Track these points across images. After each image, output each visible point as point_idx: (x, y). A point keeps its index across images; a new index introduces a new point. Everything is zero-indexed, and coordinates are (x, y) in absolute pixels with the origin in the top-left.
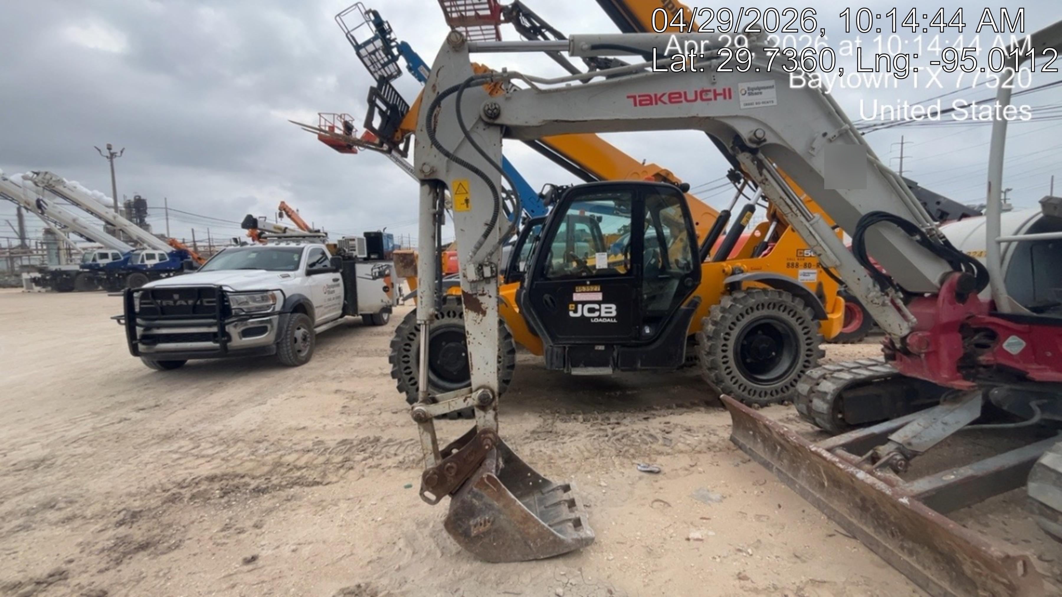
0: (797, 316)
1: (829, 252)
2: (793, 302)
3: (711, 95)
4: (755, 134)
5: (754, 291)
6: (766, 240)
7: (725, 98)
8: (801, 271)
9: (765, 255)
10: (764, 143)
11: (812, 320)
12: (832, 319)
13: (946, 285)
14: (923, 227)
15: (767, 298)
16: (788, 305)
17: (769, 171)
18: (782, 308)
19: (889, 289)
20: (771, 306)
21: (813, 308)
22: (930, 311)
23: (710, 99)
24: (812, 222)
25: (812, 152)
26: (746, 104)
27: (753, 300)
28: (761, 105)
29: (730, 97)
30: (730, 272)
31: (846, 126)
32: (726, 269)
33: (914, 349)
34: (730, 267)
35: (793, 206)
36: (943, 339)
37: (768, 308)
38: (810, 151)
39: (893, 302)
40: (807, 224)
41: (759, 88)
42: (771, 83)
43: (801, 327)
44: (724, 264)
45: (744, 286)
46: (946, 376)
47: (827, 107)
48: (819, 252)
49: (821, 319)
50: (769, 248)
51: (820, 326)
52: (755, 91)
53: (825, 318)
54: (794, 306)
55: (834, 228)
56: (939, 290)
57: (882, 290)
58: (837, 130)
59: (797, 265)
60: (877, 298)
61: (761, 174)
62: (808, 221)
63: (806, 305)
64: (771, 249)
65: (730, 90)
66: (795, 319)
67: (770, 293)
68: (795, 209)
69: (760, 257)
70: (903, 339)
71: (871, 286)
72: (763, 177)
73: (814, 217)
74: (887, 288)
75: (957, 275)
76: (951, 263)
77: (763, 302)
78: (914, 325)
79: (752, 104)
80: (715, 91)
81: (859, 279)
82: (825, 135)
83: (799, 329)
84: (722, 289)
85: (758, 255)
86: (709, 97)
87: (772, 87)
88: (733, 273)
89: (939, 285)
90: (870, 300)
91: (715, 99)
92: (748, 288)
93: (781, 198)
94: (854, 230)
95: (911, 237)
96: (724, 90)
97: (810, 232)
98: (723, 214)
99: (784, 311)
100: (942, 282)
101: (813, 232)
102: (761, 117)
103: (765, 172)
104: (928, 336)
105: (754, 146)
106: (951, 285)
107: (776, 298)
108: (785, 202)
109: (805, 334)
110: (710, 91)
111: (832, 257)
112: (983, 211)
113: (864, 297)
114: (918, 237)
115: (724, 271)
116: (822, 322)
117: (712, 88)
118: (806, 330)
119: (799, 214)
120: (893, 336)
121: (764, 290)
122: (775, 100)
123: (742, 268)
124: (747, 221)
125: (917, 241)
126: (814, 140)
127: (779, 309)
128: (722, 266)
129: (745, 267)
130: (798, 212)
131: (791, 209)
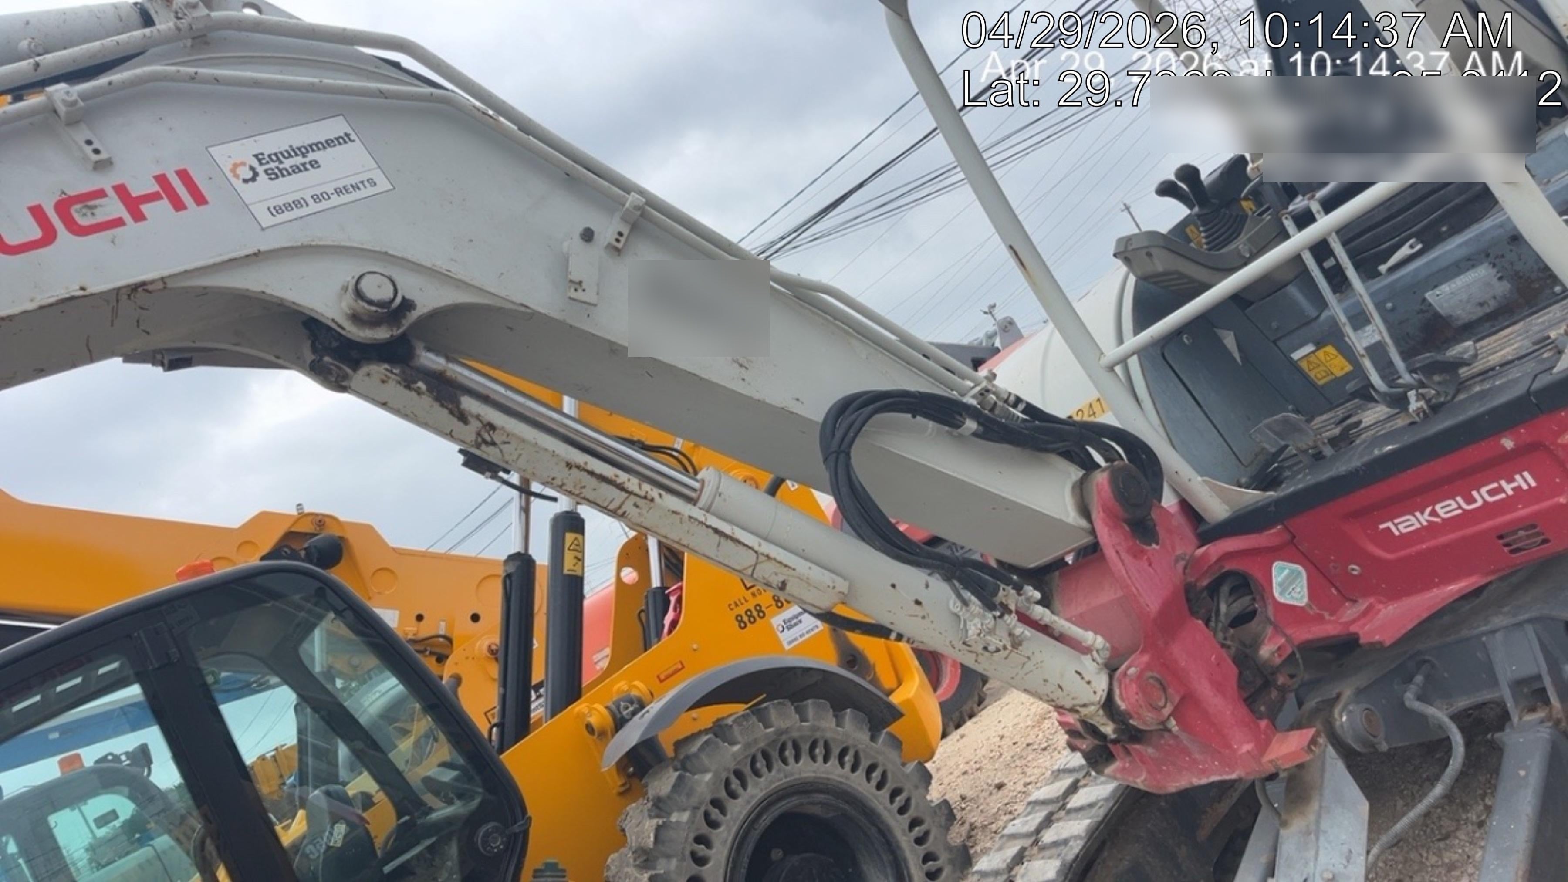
0: (836, 751)
1: (801, 566)
2: (803, 719)
3: (113, 208)
4: (359, 294)
5: (694, 748)
6: (656, 582)
7: (179, 205)
8: (777, 620)
9: (674, 624)
10: (414, 315)
11: (873, 738)
12: (908, 702)
13: (1097, 515)
14: (963, 395)
15: (736, 748)
16: (795, 734)
17: (485, 399)
18: (789, 753)
19: (1001, 593)
20: (761, 764)
21: (856, 707)
22: (1107, 595)
23: (118, 223)
24: (701, 503)
25: (579, 295)
26: (279, 210)
27: (708, 777)
28: (335, 200)
29: (200, 199)
30: (609, 721)
31: (633, 199)
32: (593, 720)
33: (1144, 720)
34: (601, 708)
35: (623, 477)
36: (1179, 652)
37: (757, 773)
38: (573, 294)
39: (1025, 619)
40: (696, 512)
41: (302, 151)
42: (336, 127)
43: (861, 772)
44: (579, 707)
45: (667, 741)
46: (1247, 747)
47: (547, 159)
48: (776, 580)
49: (888, 724)
50: (673, 599)
51: (896, 743)
52: (287, 163)
53: (895, 714)
54: (814, 729)
55: (773, 490)
56: (1093, 532)
57: (989, 605)
58: (617, 216)
59: (759, 609)
60: (991, 632)
61: (463, 417)
62: (693, 501)
63: (838, 708)
64: (679, 601)
65: (184, 175)
66: (833, 761)
67: (736, 729)
68: (633, 483)
69: (665, 638)
70: (1109, 704)
71: (954, 605)
72: (475, 425)
73: (703, 482)
74: (995, 593)
75: (1101, 478)
76: (1067, 455)
77: (732, 766)
78: (1107, 654)
79: (298, 204)
80: (121, 191)
81: (918, 603)
82: (588, 236)
83: (858, 783)
84: (616, 782)
85: (659, 635)
86: (101, 216)
87: (345, 139)
88: (619, 723)
89: (1083, 523)
90: (979, 649)
91: (139, 217)
92: (679, 745)
93: (569, 465)
94: (825, 475)
95: (955, 432)
96: (161, 179)
97: (716, 531)
98: (511, 569)
99: (797, 759)
100: (1085, 511)
101: (726, 528)
102: (359, 237)
103: (469, 404)
104: (1148, 667)
105: (382, 334)
106: (1108, 511)
107: (762, 734)
108: (592, 473)
109: (880, 786)
110: (100, 194)
111: (817, 574)
112: (998, 344)
113: (959, 645)
114: (971, 425)
115: (590, 728)
116: (894, 728)
117: (106, 182)
118: (876, 775)
119: (654, 492)
120: (1084, 711)
121: (719, 730)
122: (378, 176)
123: (634, 693)
124: (580, 560)
125: (975, 434)
126: (565, 261)
127: (785, 761)
128: (580, 716)
129: (639, 688)
130: (646, 487)
131: (621, 487)
